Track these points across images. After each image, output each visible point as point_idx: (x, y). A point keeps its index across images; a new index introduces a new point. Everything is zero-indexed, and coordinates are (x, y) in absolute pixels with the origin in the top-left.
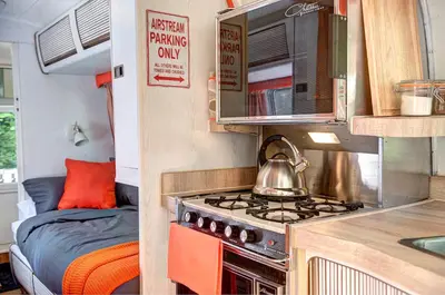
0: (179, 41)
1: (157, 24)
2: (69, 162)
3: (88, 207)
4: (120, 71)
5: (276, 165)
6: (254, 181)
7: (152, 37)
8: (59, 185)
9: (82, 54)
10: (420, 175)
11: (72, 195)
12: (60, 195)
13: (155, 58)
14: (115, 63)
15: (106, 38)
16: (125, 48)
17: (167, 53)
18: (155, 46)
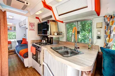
0: (33, 25)
1: (31, 24)
2: (23, 38)
3: (24, 44)
4: (27, 28)
5: (44, 40)
6: (41, 41)
7: (30, 25)
8: (22, 41)
9: (24, 26)
10: (58, 41)
11: (23, 42)
12: (21, 42)
13: (30, 27)
14: (27, 27)
15: (26, 24)
16: (27, 26)
17: (32, 27)
18: (30, 26)
